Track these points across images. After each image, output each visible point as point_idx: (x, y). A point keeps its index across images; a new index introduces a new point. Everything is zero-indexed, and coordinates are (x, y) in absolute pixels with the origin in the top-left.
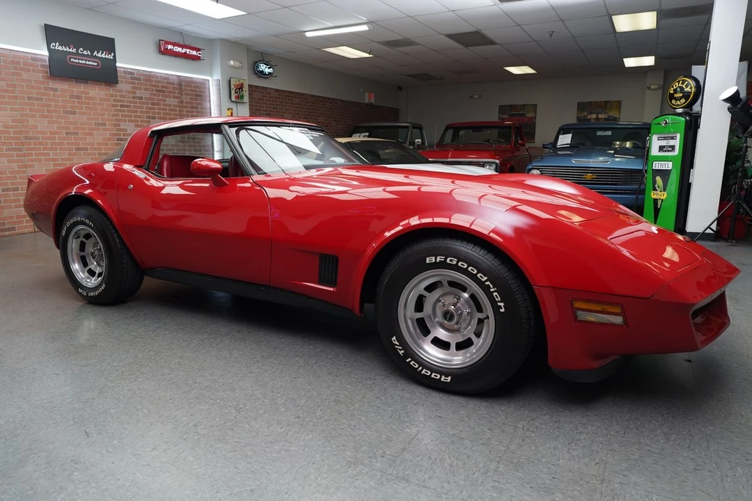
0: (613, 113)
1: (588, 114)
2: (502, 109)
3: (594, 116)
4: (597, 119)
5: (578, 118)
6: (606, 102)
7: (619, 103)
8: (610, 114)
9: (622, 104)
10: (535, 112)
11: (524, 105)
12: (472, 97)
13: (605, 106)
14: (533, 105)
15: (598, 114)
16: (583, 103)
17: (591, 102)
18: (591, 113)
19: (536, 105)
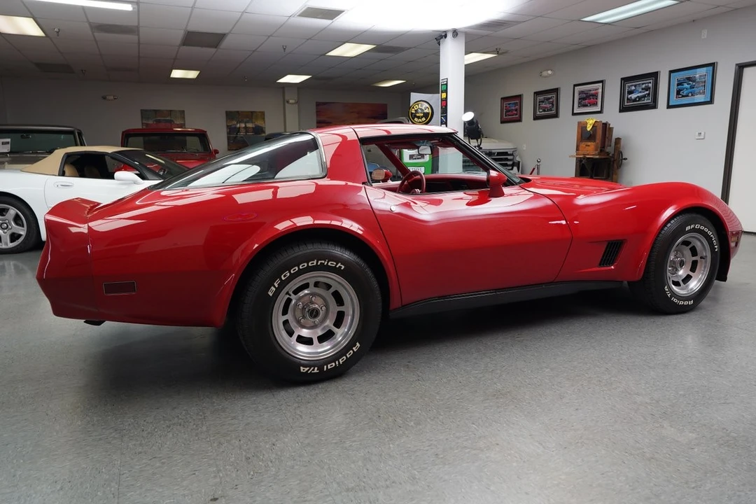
0: (259, 123)
1: (237, 123)
2: (145, 114)
3: (243, 125)
4: (246, 127)
5: (227, 126)
6: (252, 112)
7: (263, 114)
8: (256, 123)
9: (266, 114)
10: (184, 118)
11: (171, 111)
12: (104, 98)
13: (251, 116)
14: (180, 111)
15: (245, 123)
16: (231, 112)
17: (238, 112)
18: (240, 122)
19: (184, 111)
